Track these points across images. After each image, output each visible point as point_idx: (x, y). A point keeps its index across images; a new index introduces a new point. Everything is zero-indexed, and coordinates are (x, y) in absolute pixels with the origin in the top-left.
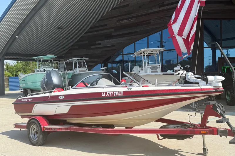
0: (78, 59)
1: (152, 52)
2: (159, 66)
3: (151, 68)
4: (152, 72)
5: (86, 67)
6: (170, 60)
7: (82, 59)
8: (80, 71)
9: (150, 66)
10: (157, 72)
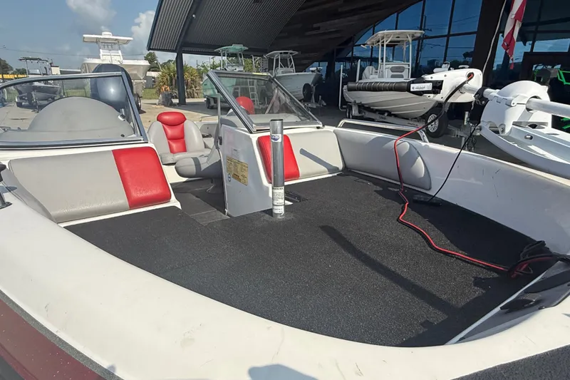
0: (281, 53)
1: (398, 37)
2: (408, 67)
3: (393, 70)
4: (393, 77)
5: (292, 67)
6: (434, 61)
7: (287, 53)
8: (283, 73)
9: (390, 66)
10: (402, 77)
